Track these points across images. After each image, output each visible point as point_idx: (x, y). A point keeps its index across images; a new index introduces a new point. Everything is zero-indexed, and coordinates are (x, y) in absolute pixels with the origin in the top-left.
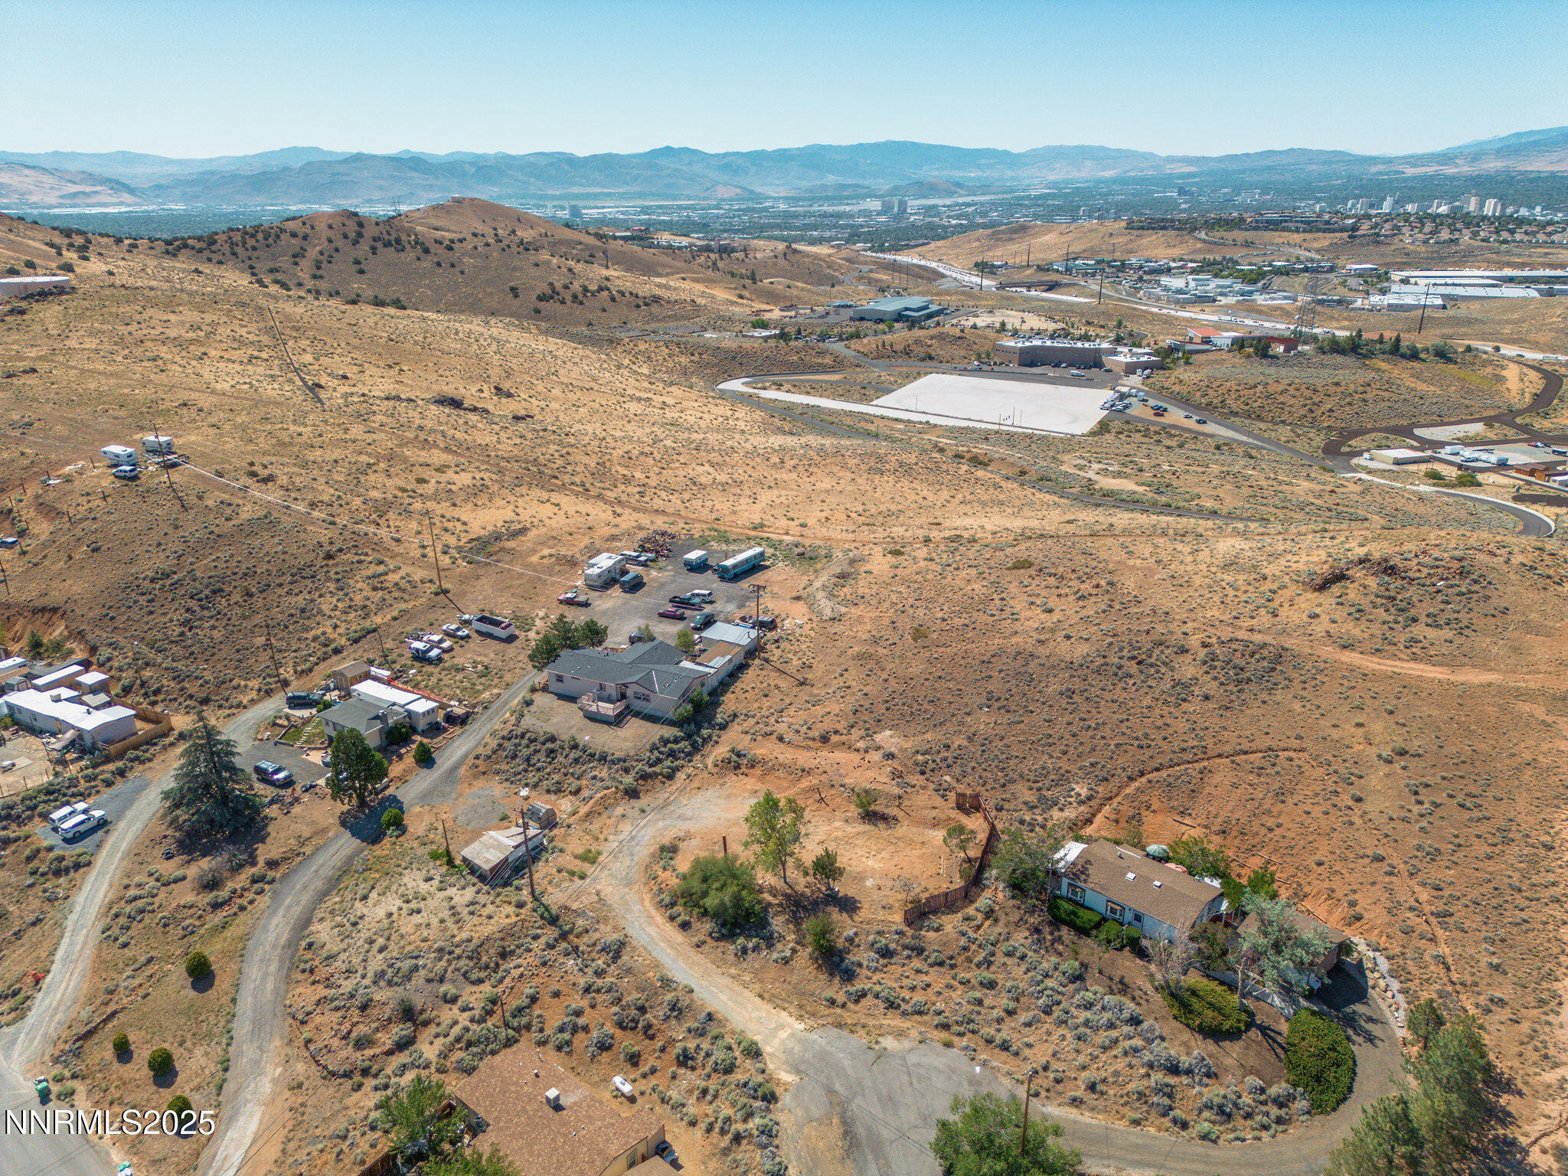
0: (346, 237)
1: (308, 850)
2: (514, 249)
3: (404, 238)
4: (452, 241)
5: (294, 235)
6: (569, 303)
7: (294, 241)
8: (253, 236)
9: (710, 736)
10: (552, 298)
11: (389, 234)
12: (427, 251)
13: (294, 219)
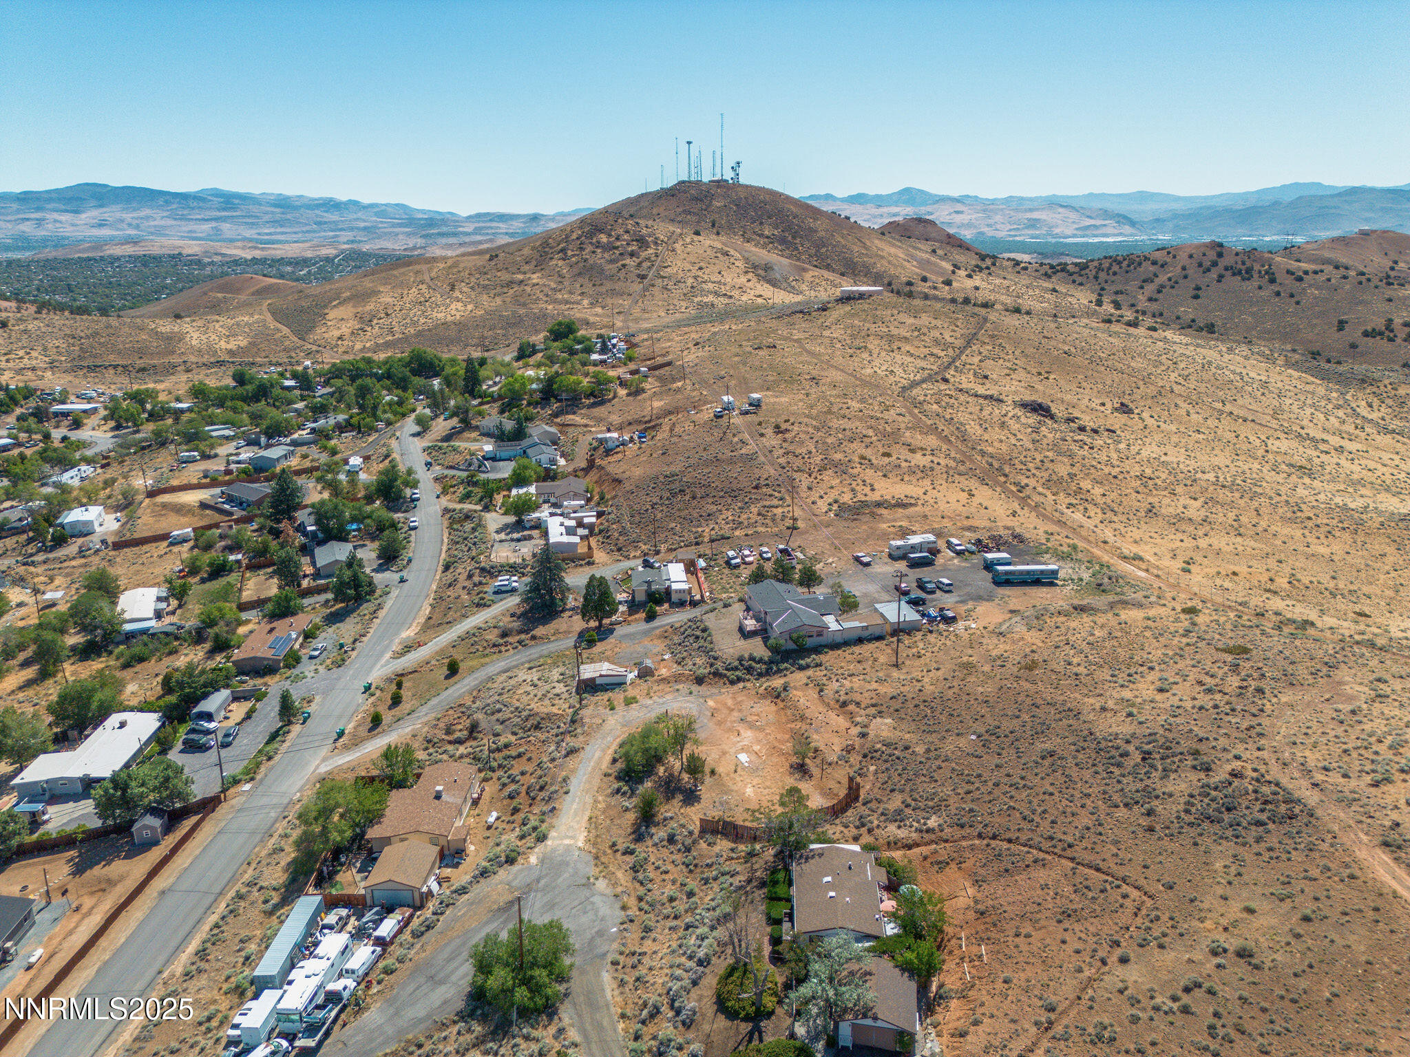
0: (1200, 265)
1: (553, 638)
2: (1375, 281)
3: (1257, 267)
4: (1306, 273)
5: (1154, 263)
6: (1399, 340)
7: (1152, 269)
8: (1119, 263)
9: (786, 669)
10: (1381, 334)
11: (1243, 263)
12: (1272, 281)
13: (1163, 249)
